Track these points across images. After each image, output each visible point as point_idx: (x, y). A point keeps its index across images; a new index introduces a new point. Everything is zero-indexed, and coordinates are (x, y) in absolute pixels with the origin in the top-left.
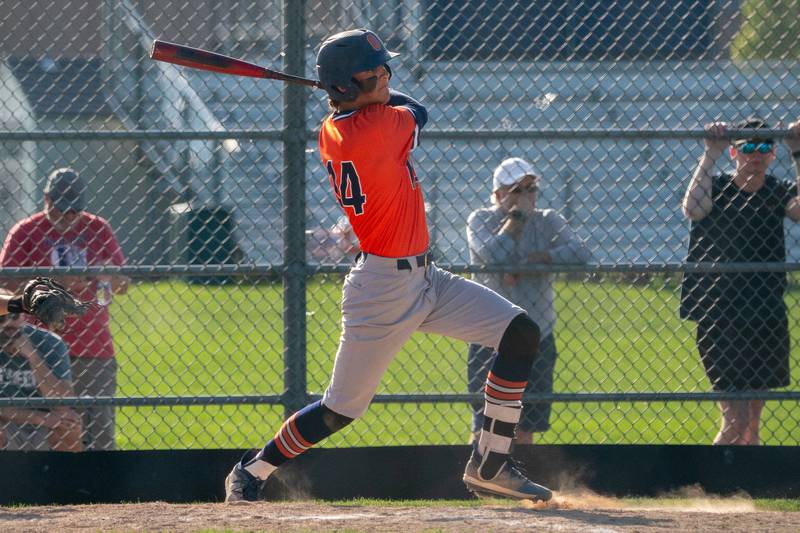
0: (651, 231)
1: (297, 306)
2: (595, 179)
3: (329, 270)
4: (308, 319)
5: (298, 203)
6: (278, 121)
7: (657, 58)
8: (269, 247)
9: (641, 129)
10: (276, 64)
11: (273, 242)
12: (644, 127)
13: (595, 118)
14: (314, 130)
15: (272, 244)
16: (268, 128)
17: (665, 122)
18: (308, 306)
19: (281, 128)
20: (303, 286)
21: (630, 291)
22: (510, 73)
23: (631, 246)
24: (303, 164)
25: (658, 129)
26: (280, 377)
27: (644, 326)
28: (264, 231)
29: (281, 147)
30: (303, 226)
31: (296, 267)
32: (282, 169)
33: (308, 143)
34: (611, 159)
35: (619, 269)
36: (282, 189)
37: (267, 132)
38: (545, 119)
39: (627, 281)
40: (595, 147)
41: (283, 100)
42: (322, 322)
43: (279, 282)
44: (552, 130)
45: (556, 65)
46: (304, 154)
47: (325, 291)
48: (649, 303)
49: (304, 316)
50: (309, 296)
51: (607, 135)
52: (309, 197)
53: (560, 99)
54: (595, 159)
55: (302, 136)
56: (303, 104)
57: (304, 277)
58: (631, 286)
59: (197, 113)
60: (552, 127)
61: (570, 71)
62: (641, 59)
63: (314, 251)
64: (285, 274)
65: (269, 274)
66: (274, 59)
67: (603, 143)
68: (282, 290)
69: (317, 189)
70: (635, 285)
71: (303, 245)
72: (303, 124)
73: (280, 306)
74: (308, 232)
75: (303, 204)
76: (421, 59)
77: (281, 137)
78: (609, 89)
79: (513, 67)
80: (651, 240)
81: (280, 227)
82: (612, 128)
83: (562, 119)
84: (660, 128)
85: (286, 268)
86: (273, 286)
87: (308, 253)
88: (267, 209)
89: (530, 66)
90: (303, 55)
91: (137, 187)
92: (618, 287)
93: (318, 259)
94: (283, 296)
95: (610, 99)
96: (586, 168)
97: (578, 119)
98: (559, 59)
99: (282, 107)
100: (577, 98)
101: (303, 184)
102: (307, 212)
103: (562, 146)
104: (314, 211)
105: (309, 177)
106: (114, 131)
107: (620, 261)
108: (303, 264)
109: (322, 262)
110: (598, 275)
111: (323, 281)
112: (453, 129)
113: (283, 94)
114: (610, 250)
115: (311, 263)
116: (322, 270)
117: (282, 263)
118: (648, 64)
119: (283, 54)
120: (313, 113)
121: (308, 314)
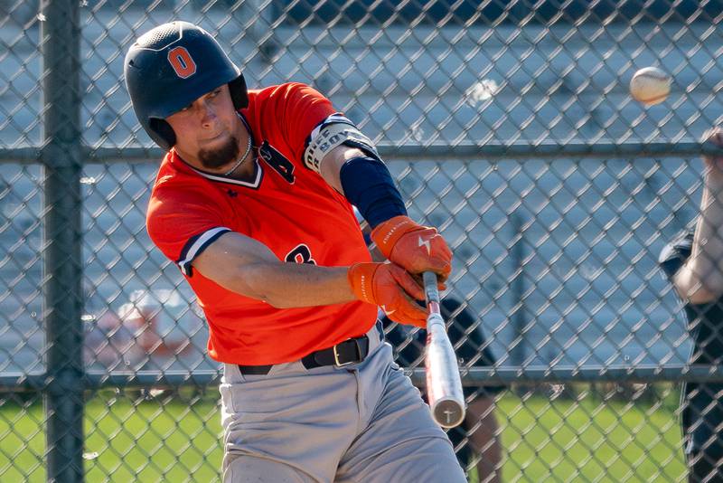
0: (663, 313)
1: (70, 443)
2: (569, 225)
3: (121, 382)
4: (87, 466)
5: (70, 268)
6: (35, 130)
7: (672, 21)
8: (22, 344)
9: (647, 141)
10: (31, 35)
11: (27, 335)
12: (652, 138)
13: (568, 123)
15: (26, 340)
16: (18, 144)
17: (686, 128)
18: (88, 443)
19: (41, 143)
20: (78, 410)
21: (628, 413)
22: (425, 46)
23: (630, 337)
24: (78, 203)
25: (674, 140)
27: (652, 473)
28: (12, 318)
29: (40, 175)
30: (79, 307)
31: (68, 379)
32: (41, 212)
33: (87, 168)
34: (597, 191)
35: (611, 376)
36: (42, 246)
37: (15, 150)
38: (485, 124)
39: (623, 398)
40: (570, 171)
41: (42, 95)
42: (112, 471)
43: (37, 404)
44: (496, 142)
45: (502, 32)
46: (78, 186)
47: (116, 418)
48: (661, 434)
49: (80, 460)
50: (88, 427)
51: (588, 151)
52: (88, 259)
53: (511, 90)
54: (569, 191)
55: (76, 155)
56: (77, 101)
57: (80, 395)
58: (630, 406)
60: (495, 137)
61: (525, 43)
62: (646, 22)
63: (97, 351)
64: (48, 389)
65: (21, 390)
66: (27, 26)
67: (582, 164)
68: (42, 416)
69: (100, 246)
70: (638, 403)
71: (79, 339)
72: (77, 135)
73: (41, 445)
74: (86, 318)
75: (78, 271)
76: (276, 25)
77: (39, 157)
78: (593, 73)
79: (430, 36)
80: (663, 328)
81: (38, 310)
82: (597, 139)
83: (513, 124)
84: (679, 138)
85: (49, 380)
86: (28, 410)
87: (87, 354)
88: (17, 280)
89: (458, 35)
90: (77, 19)
92: (609, 407)
93: (104, 365)
94: (45, 426)
95: (595, 89)
96: (555, 207)
97: (540, 123)
98: (507, 22)
99: (42, 108)
100: (539, 89)
101: (78, 237)
102: (86, 285)
103: (514, 171)
104: (97, 282)
105: (87, 225)
107: (612, 363)
108: (79, 373)
109: (111, 369)
110: (570, 387)
111: (113, 401)
113: (42, 85)
114: (595, 345)
115: (92, 371)
116: (112, 382)
117: (43, 370)
118: (657, 30)
119: (42, 17)
120: (93, 117)
121: (87, 456)
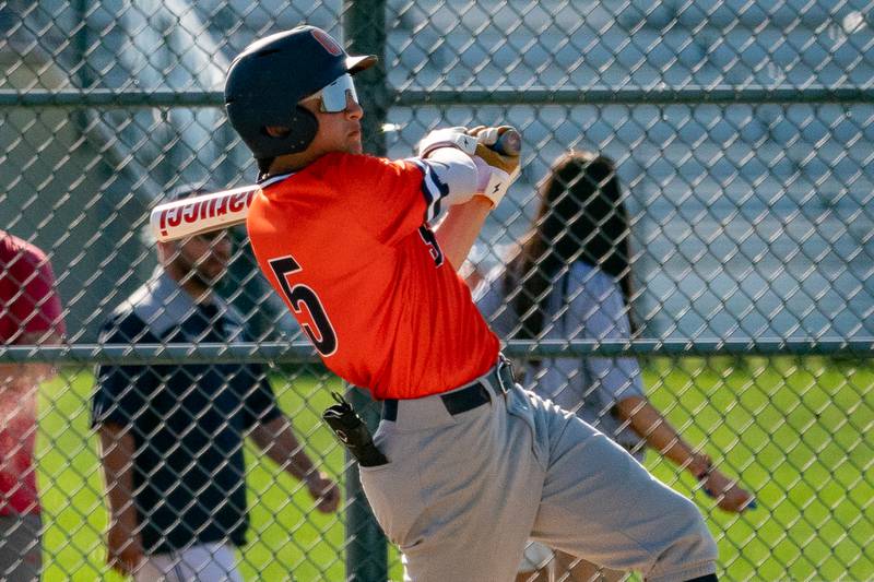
14: (402, 88)
26: (339, 553)
33: (392, 113)
41: (342, 31)
46: (380, 134)
55: (379, 100)
59: (179, 57)
91: (67, 197)
106: (23, 92)
112: (663, 86)
113: (342, 20)
120: (399, 55)
